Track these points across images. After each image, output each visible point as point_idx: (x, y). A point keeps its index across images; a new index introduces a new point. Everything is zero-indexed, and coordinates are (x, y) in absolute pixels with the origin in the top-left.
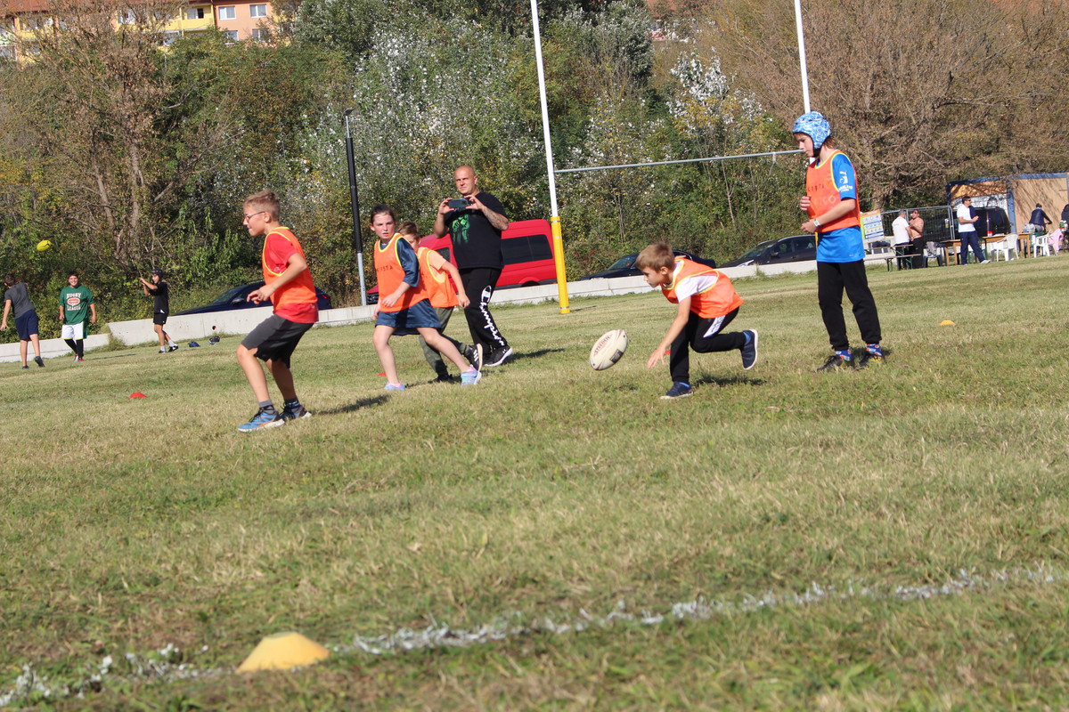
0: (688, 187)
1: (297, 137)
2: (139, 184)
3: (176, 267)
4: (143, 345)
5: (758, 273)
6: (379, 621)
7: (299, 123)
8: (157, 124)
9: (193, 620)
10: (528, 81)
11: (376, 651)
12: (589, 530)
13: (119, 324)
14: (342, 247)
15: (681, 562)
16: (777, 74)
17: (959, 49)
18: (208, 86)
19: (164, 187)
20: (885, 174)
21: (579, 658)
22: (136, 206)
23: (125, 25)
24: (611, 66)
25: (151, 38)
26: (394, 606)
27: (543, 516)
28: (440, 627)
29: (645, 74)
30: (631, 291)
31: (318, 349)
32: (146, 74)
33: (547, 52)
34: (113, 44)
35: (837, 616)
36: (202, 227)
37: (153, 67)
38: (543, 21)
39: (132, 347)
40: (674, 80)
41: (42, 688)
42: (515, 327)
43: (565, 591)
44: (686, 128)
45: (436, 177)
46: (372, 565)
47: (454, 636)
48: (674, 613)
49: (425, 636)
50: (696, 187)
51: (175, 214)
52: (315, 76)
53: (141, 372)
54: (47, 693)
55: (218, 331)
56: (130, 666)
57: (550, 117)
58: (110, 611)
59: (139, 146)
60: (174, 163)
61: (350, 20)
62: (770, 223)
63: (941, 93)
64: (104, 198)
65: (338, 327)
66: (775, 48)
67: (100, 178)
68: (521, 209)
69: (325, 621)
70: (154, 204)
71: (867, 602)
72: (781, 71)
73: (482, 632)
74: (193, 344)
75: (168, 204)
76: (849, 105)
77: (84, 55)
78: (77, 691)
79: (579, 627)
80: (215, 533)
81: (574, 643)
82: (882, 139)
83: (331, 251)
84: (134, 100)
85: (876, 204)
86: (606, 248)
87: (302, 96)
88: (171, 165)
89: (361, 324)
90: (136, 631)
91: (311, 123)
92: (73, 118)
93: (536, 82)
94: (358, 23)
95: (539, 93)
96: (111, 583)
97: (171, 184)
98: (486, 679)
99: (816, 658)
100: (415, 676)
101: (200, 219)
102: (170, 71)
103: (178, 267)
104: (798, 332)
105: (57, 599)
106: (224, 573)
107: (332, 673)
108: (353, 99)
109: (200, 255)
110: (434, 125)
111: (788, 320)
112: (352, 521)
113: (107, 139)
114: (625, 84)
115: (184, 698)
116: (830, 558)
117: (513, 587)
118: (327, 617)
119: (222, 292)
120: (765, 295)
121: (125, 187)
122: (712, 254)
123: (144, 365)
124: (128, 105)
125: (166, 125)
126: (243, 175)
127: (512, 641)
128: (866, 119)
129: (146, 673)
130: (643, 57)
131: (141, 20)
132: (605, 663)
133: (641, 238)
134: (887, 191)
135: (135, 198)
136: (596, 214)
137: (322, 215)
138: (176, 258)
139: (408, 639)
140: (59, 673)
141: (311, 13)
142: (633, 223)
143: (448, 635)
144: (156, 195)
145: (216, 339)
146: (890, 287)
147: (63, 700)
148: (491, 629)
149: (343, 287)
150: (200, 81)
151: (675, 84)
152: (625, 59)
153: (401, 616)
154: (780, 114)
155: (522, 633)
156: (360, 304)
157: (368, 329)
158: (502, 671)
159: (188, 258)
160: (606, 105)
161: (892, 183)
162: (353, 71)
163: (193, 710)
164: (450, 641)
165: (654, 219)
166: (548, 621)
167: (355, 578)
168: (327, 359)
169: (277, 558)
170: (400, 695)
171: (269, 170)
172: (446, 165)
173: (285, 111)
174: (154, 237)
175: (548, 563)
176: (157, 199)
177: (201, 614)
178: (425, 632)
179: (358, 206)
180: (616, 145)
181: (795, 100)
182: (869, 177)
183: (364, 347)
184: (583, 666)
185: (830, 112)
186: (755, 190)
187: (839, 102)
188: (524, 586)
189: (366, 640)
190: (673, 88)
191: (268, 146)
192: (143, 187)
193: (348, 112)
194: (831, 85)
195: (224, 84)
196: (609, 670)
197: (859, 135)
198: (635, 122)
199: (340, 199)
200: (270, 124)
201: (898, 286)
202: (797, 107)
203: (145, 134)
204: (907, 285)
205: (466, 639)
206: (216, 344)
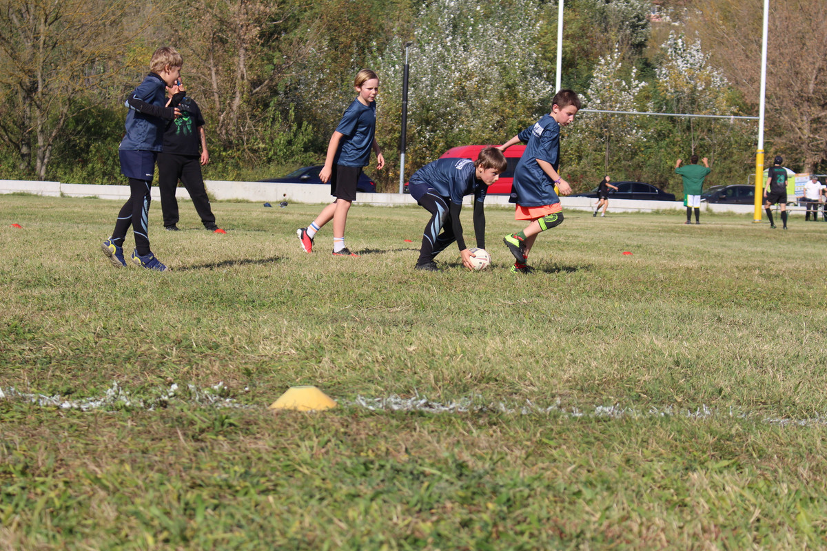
0: (661, 136)
1: (366, 59)
2: (243, 78)
3: (262, 146)
4: (229, 201)
5: (708, 209)
6: (376, 391)
7: (370, 49)
8: (262, 35)
9: (240, 373)
10: (549, 38)
11: (371, 408)
13: (213, 182)
14: (390, 147)
15: (608, 382)
16: (743, 57)
18: (305, 11)
19: (261, 83)
20: (817, 146)
21: (520, 431)
22: (238, 95)
24: (616, 35)
26: (390, 382)
27: (510, 342)
28: (421, 398)
29: (640, 46)
31: (361, 219)
33: (567, 18)
35: (716, 425)
36: (286, 118)
39: (221, 202)
40: (663, 52)
41: (125, 400)
43: (518, 390)
44: (667, 90)
45: (469, 103)
46: (378, 355)
47: (431, 407)
48: (596, 412)
49: (409, 403)
50: (668, 137)
51: (266, 106)
52: (388, 14)
53: (225, 218)
54: (128, 404)
55: (287, 198)
56: (190, 394)
57: (563, 68)
58: (180, 361)
59: (246, 50)
60: (271, 66)
62: (722, 173)
64: (215, 86)
65: (379, 207)
66: (745, 37)
67: (214, 70)
69: (337, 386)
70: (252, 95)
71: (741, 422)
72: (747, 56)
73: (451, 407)
74: (267, 205)
75: (262, 97)
76: (796, 89)
78: (149, 406)
79: (524, 412)
80: (265, 322)
81: (518, 421)
82: (819, 118)
84: (247, 13)
85: (807, 168)
86: (592, 175)
87: (374, 28)
88: (269, 68)
89: (397, 207)
90: (197, 375)
91: (378, 49)
92: (200, 22)
93: (555, 40)
95: (556, 49)
96: (184, 343)
97: (266, 82)
98: (449, 434)
99: (695, 453)
100: (397, 426)
101: (285, 113)
103: (263, 146)
104: (729, 252)
105: (143, 349)
106: (268, 348)
107: (337, 418)
108: (414, 35)
109: (281, 139)
110: (472, 62)
111: (724, 243)
112: (368, 328)
113: (223, 42)
114: (625, 51)
115: (227, 418)
116: (720, 392)
117: (480, 382)
118: (339, 383)
119: (295, 169)
120: (709, 226)
121: (232, 80)
122: (673, 190)
123: (228, 213)
124: (242, 17)
125: (269, 37)
126: (321, 82)
127: (473, 413)
128: (808, 101)
129: (201, 401)
130: (642, 32)
132: (538, 435)
133: (620, 171)
134: (817, 159)
135: (238, 89)
136: (589, 148)
138: (263, 139)
139: (396, 403)
140: (138, 392)
142: (616, 158)
143: (427, 405)
144: (255, 88)
145: (285, 204)
146: (807, 231)
147: (139, 410)
148: (458, 404)
149: (387, 178)
150: (299, 6)
151: (663, 56)
152: (628, 32)
153: (394, 388)
154: (743, 90)
155: (481, 410)
156: (398, 192)
157: (402, 212)
158: (461, 430)
159: (272, 140)
160: (607, 64)
161: (822, 154)
162: (417, 14)
163: (233, 427)
164: (427, 409)
165: (632, 158)
166: (502, 405)
167: (364, 363)
168: (367, 226)
169: (308, 344)
170: (385, 436)
171: (343, 81)
172: (478, 95)
173: (360, 37)
174: (248, 121)
175: (509, 370)
176: (254, 91)
177: (247, 369)
178: (409, 401)
179: (407, 117)
180: (611, 97)
181: (755, 80)
182: (804, 146)
183: (396, 223)
184: (522, 435)
185: (781, 93)
186: (714, 145)
187: (789, 86)
188: (488, 383)
189: (366, 399)
190: (662, 58)
191: (344, 63)
192: (245, 81)
193: (409, 45)
194: (785, 72)
195: (317, 11)
196: (540, 440)
197: (801, 113)
198: (629, 83)
199: (394, 110)
200: (348, 46)
201: (814, 231)
202: (755, 86)
203: (252, 41)
204: (821, 232)
205: (438, 409)
206: (284, 207)
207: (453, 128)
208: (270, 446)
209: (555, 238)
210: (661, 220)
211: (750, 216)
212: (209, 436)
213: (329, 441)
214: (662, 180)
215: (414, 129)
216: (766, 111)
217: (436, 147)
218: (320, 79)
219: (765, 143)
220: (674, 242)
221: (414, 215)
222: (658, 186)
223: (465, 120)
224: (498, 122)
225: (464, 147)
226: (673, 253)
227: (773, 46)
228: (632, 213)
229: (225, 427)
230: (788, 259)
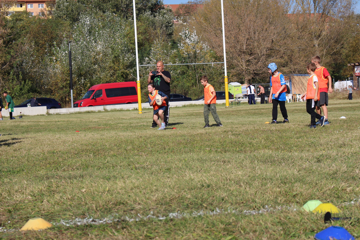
0: (183, 73)
1: (52, 50)
6: (70, 215)
7: (53, 45)
8: (4, 43)
9: (6, 212)
10: (131, 35)
11: (68, 225)
12: (143, 187)
14: (66, 87)
15: (173, 199)
16: (215, 37)
17: (276, 32)
18: (23, 30)
19: (6, 64)
20: (249, 72)
21: (136, 230)
24: (159, 31)
25: (4, 13)
26: (75, 210)
27: (128, 181)
28: (90, 218)
29: (171, 34)
31: (56, 122)
32: (1, 25)
33: (138, 25)
35: (224, 219)
36: (18, 78)
37: (4, 23)
38: (137, 15)
40: (181, 37)
42: (123, 117)
43: (133, 208)
44: (184, 53)
45: (99, 65)
46: (69, 196)
47: (95, 221)
48: (169, 216)
49: (85, 221)
50: (186, 73)
51: (9, 74)
52: (60, 29)
55: (22, 114)
57: (138, 47)
61: (72, 11)
63: (269, 46)
65: (63, 114)
66: (215, 28)
68: (127, 78)
70: (2, 70)
71: (234, 215)
72: (216, 36)
73: (104, 220)
75: (7, 70)
76: (238, 48)
79: (137, 220)
80: (16, 183)
81: (135, 225)
82: (249, 60)
83: (62, 89)
85: (246, 82)
87: (54, 35)
88: (9, 57)
89: (71, 114)
91: (57, 45)
93: (134, 35)
94: (75, 12)
95: (135, 39)
97: (8, 63)
98: (104, 236)
99: (216, 233)
100: (81, 234)
101: (18, 76)
102: (10, 25)
103: (9, 91)
106: (18, 196)
107: (52, 232)
108: (72, 37)
109: (17, 88)
110: (99, 48)
112: (63, 181)
114: (164, 37)
116: (223, 200)
117: (116, 205)
118: (52, 213)
119: (24, 100)
122: (191, 96)
125: (7, 43)
127: (114, 224)
128: (244, 53)
130: (171, 29)
132: (145, 232)
134: (250, 78)
137: (60, 76)
138: (9, 88)
139: (79, 222)
141: (59, 7)
143: (93, 221)
144: (3, 67)
145: (21, 117)
148: (108, 219)
149: (66, 101)
150: (20, 29)
151: (181, 38)
152: (165, 29)
153: (77, 214)
154: (215, 50)
155: (118, 221)
156: (71, 107)
157: (73, 116)
158: (110, 234)
159: (13, 89)
160: (157, 44)
161: (252, 75)
162: (72, 28)
164: (93, 223)
166: (127, 217)
167: (62, 200)
168: (59, 125)
169: (36, 192)
171: (42, 60)
172: (103, 61)
173: (48, 40)
174: (2, 81)
175: (128, 198)
176: (3, 68)
177: (9, 210)
178: (85, 220)
179: (72, 74)
180: (160, 58)
181: (221, 46)
182: (244, 72)
183: (71, 122)
184: (138, 233)
185: (232, 50)
187: (235, 47)
188: (120, 205)
189: (65, 221)
191: (42, 52)
193: (70, 42)
194: (233, 41)
195: (28, 30)
196: (146, 235)
197: (241, 58)
198: (167, 51)
199: (66, 71)
200: (43, 45)
201: (252, 109)
202: (221, 48)
204: (255, 110)
205: (99, 222)
206: (21, 118)
207: (93, 77)
209: (142, 124)
210: (187, 110)
211: (224, 104)
214: (185, 92)
216: (227, 59)
217: (86, 86)
218: (32, 60)
219: (228, 73)
220: (194, 121)
221: (79, 118)
222: (184, 95)
223: (98, 73)
225: (98, 85)
226: (193, 126)
227: (227, 31)
228: (174, 108)
230: (243, 125)
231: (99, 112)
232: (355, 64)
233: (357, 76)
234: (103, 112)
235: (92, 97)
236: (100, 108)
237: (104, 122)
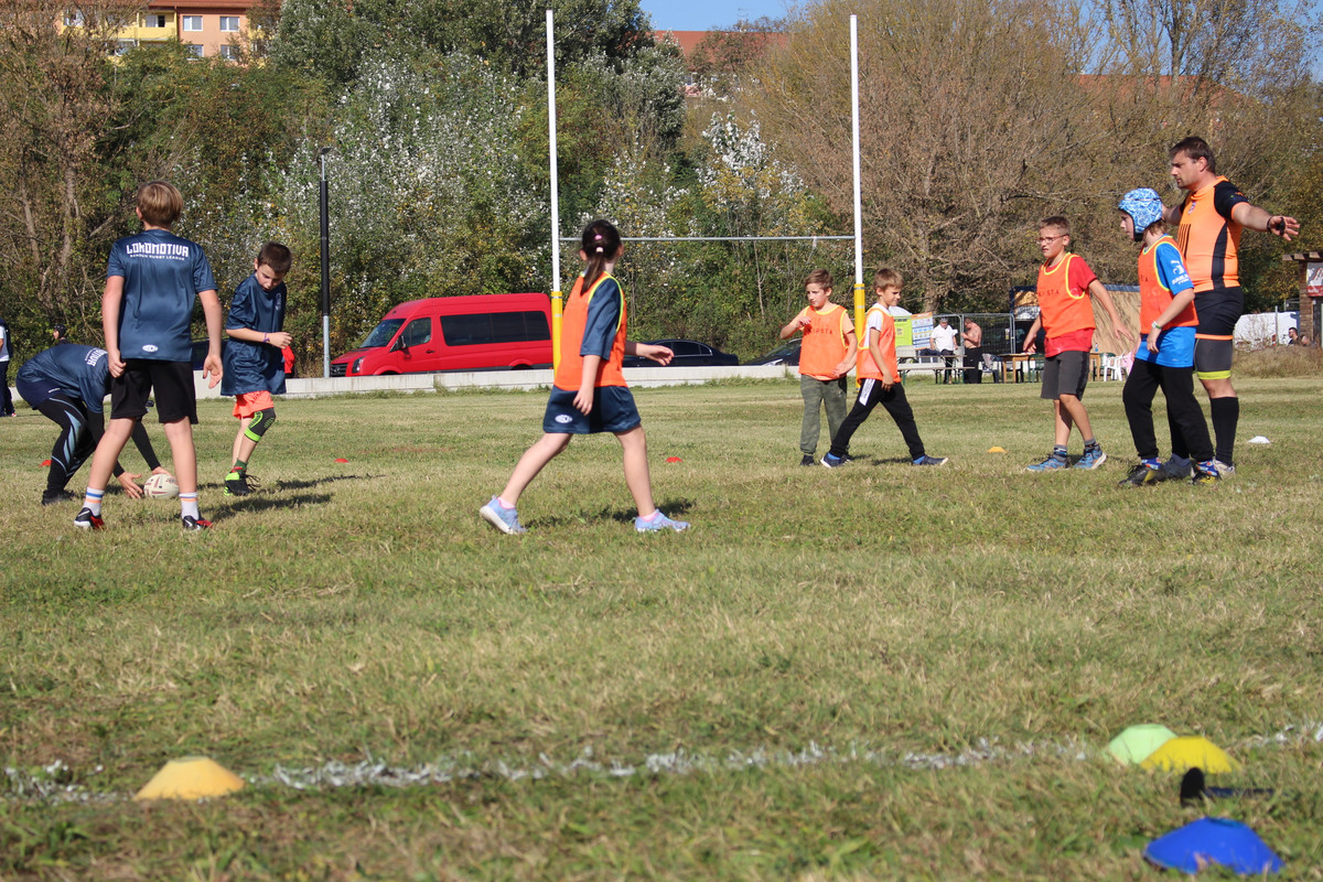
0: (712, 269)
1: (262, 176)
2: (73, 214)
6: (306, 751)
7: (264, 158)
8: (99, 147)
9: (89, 733)
10: (537, 131)
11: (298, 785)
12: (561, 661)
14: (306, 307)
15: (663, 707)
16: (825, 146)
17: (1036, 135)
18: (163, 107)
19: (102, 221)
20: (941, 272)
21: (533, 811)
22: (68, 240)
23: (71, 28)
24: (635, 122)
25: (100, 46)
26: (325, 734)
27: (508, 640)
28: (376, 763)
29: (671, 135)
30: (638, 384)
32: (91, 86)
33: (562, 99)
34: (55, 49)
35: (835, 781)
37: (100, 80)
38: (560, 63)
40: (706, 144)
42: (500, 416)
43: (526, 731)
44: (716, 201)
45: (422, 234)
46: (305, 684)
47: (392, 775)
48: (648, 765)
49: (358, 772)
50: (722, 269)
52: (290, 106)
56: (10, 783)
57: (560, 175)
59: (76, 170)
60: (117, 193)
61: (336, 43)
63: (1011, 183)
64: (31, 229)
65: (294, 400)
66: (825, 116)
67: (28, 204)
68: (519, 279)
69: (243, 746)
70: (89, 239)
71: (870, 768)
72: (830, 144)
73: (424, 772)
75: (105, 242)
76: (905, 189)
77: (19, 59)
79: (538, 775)
80: (125, 634)
81: (529, 793)
82: (940, 231)
83: (292, 311)
84: (75, 116)
85: (928, 305)
87: (271, 127)
88: (113, 196)
89: (322, 398)
90: (21, 741)
91: (279, 161)
93: (546, 133)
94: (344, 48)
95: (548, 147)
97: (110, 218)
98: (423, 828)
99: (806, 829)
100: (341, 819)
102: (120, 85)
106: (131, 681)
107: (245, 808)
108: (333, 136)
110: (423, 173)
112: (287, 631)
113: (40, 160)
114: (649, 144)
115: (70, 825)
116: (834, 714)
117: (466, 722)
118: (246, 741)
120: (792, 401)
121: (57, 218)
122: (735, 349)
124: (67, 121)
125: (110, 148)
127: (459, 784)
128: (923, 206)
129: (28, 793)
130: (673, 114)
131: (90, 24)
132: (563, 818)
133: (654, 324)
134: (941, 292)
135: (67, 232)
139: (337, 774)
141: (291, 31)
142: (647, 305)
143: (385, 773)
144: (93, 229)
146: (936, 403)
148: (435, 770)
149: (305, 354)
150: (154, 100)
151: (707, 149)
152: (652, 115)
153: (332, 746)
154: (825, 193)
155: (471, 776)
156: (322, 375)
157: (329, 406)
158: (443, 819)
160: (625, 166)
161: (948, 282)
162: (335, 103)
163: (79, 841)
164: (386, 779)
165: (671, 303)
166: (502, 765)
167: (283, 698)
169: (195, 668)
170: (322, 839)
171: (227, 211)
172: (435, 221)
173: (250, 143)
174: (86, 279)
175: (509, 696)
176: (93, 234)
177: (99, 727)
178: (358, 768)
179: (328, 260)
180: (633, 214)
181: (844, 179)
182: (922, 273)
183: (321, 427)
184: (537, 820)
185: (883, 196)
186: (790, 278)
187: (894, 184)
188: (478, 722)
189: (289, 771)
190: (704, 153)
191: (228, 183)
192: (78, 219)
193: (325, 151)
194: (887, 164)
195: (182, 106)
196: (567, 827)
197: (914, 224)
198: (658, 190)
199: (307, 252)
200: (232, 158)
201: (946, 402)
202: (845, 186)
203: (84, 157)
204: (955, 403)
205: (405, 779)
207: (399, 273)
208: (141, 873)
210: (720, 396)
212: (42, 861)
213: (234, 856)
214: (717, 334)
215: (339, 276)
216: (864, 224)
217: (375, 302)
218: (192, 209)
219: (865, 272)
220: (743, 436)
221: (348, 413)
222: (711, 344)
223: (418, 261)
224: (467, 260)
225: (418, 302)
226: (740, 455)
227: (868, 128)
229: (67, 842)
231: (419, 394)
232: (1306, 256)
233: (1312, 298)
234: (430, 395)
235: (393, 342)
236: (423, 381)
237: (435, 431)
